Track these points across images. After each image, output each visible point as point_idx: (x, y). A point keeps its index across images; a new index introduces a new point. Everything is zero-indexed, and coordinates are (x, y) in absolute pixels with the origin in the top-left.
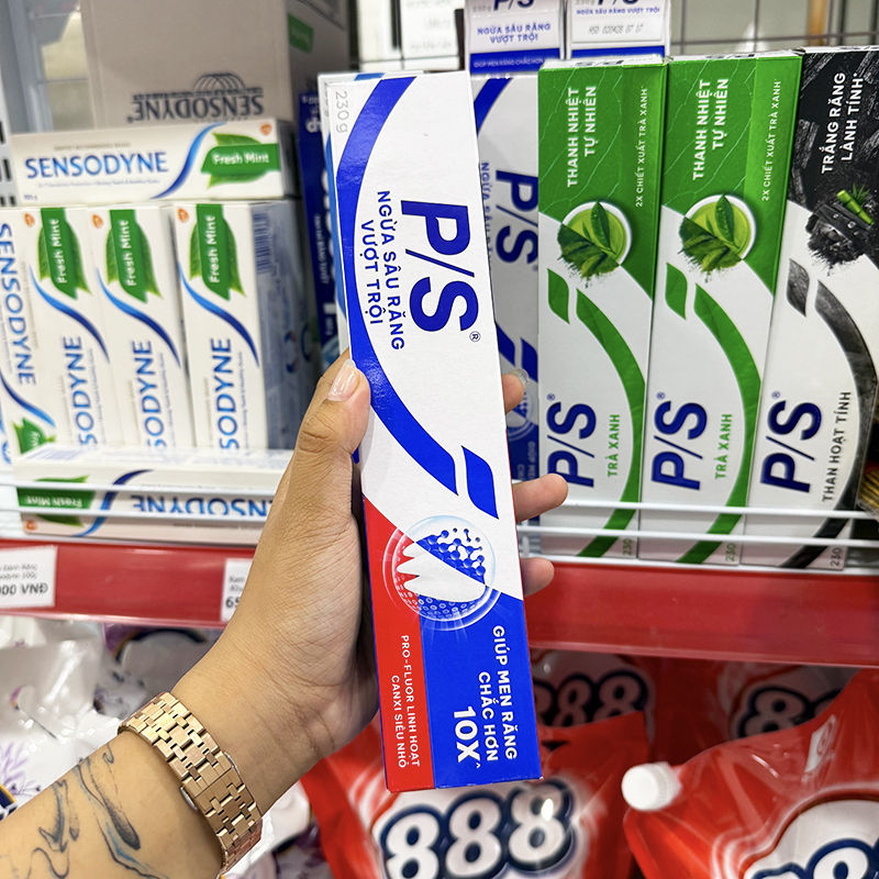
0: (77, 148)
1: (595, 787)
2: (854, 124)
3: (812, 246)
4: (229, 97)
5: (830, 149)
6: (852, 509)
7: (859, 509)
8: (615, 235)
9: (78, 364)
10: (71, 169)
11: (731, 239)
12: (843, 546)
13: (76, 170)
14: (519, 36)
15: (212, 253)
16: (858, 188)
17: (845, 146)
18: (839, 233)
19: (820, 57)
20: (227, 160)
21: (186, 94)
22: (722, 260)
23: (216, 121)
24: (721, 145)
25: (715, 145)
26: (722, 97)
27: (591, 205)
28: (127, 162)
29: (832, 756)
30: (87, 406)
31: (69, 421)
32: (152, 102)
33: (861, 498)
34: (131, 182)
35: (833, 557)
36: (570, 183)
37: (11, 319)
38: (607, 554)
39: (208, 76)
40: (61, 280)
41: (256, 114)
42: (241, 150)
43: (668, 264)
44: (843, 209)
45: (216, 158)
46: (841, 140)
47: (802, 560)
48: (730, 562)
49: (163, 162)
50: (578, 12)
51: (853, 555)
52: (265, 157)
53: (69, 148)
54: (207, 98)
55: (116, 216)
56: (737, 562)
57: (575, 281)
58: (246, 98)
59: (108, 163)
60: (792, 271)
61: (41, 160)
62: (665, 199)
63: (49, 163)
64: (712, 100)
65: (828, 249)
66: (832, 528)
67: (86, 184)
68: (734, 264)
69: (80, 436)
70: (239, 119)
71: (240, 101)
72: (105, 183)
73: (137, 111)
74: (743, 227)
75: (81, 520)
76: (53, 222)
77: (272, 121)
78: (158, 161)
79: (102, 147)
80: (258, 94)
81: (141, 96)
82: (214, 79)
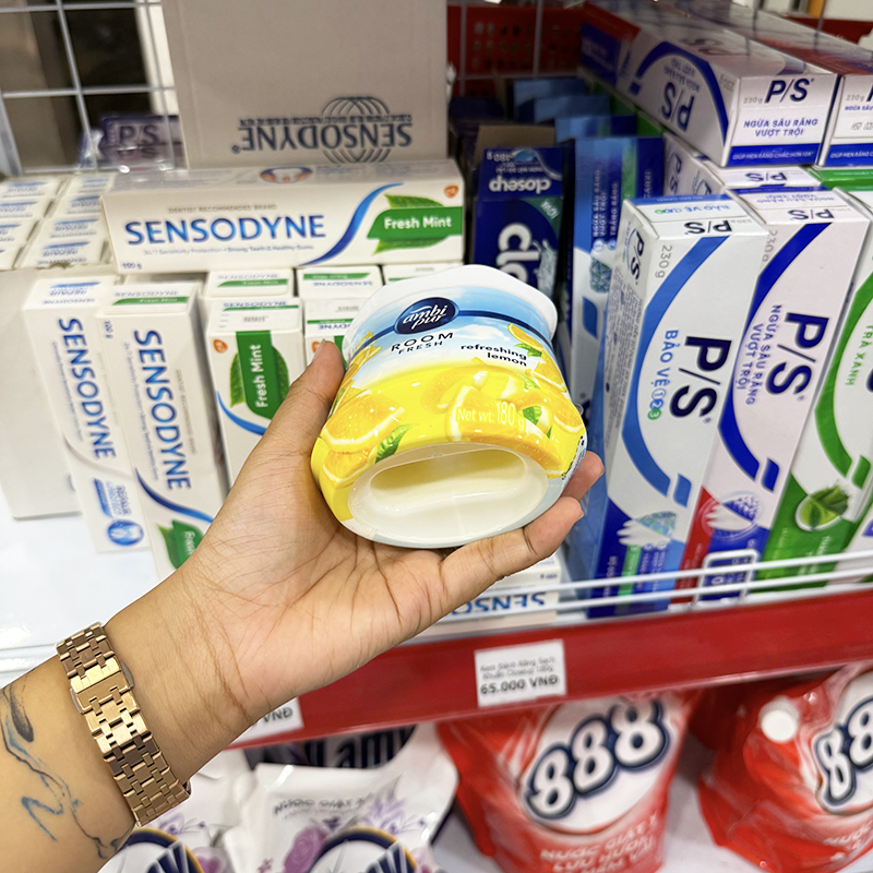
0: (202, 209)
4: (370, 126)
10: (191, 233)
13: (200, 235)
14: (786, 131)
20: (401, 224)
21: (311, 119)
28: (271, 227)
32: (267, 129)
34: (275, 248)
37: (158, 429)
39: (342, 99)
40: (261, 405)
41: (402, 145)
42: (419, 215)
45: (387, 222)
49: (321, 226)
50: (847, 108)
53: (190, 210)
58: (391, 126)
61: (148, 224)
63: (162, 227)
67: (212, 250)
71: (383, 130)
72: (239, 250)
73: (244, 139)
77: (460, 183)
78: (312, 225)
79: (236, 208)
80: (406, 122)
81: (251, 121)
82: (350, 103)
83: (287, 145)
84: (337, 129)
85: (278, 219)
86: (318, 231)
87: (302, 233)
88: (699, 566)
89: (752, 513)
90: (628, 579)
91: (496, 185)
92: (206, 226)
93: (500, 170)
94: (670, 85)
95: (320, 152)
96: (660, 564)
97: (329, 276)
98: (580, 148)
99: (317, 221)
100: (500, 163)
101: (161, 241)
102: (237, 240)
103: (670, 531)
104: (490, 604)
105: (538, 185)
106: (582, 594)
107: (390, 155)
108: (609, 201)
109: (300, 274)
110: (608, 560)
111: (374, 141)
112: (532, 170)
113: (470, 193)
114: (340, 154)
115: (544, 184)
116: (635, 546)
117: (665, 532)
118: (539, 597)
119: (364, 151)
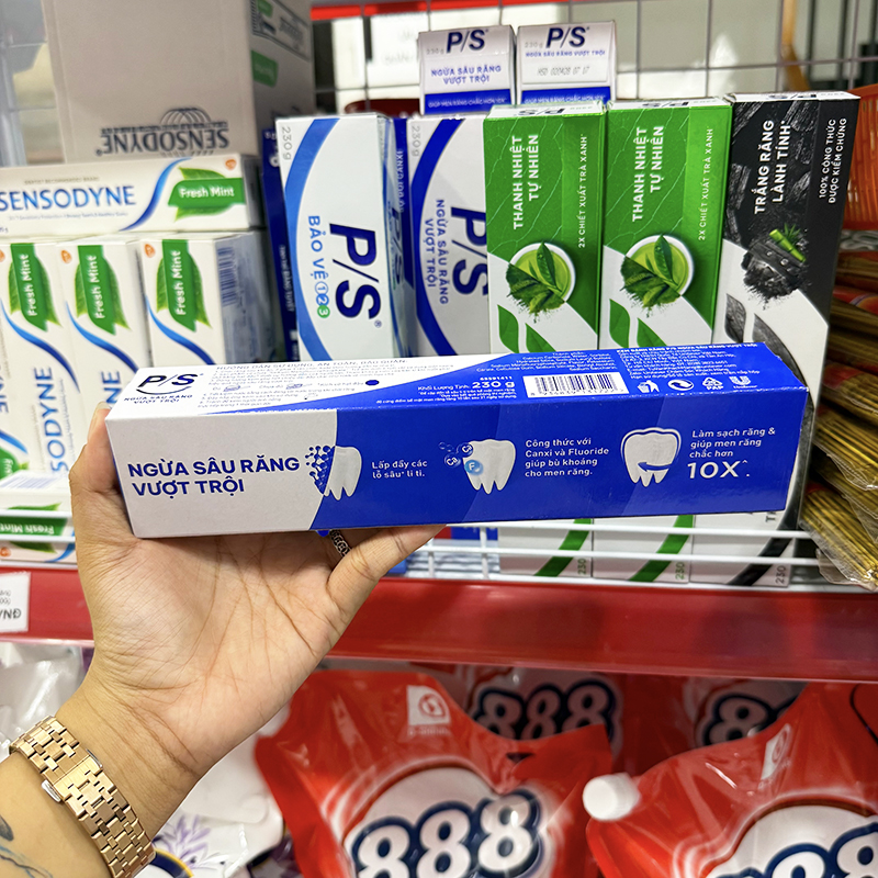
0: (47, 181)
1: (561, 797)
2: (784, 168)
3: (748, 282)
4: (195, 131)
5: (762, 191)
6: (794, 529)
7: (800, 529)
8: (560, 273)
9: (49, 394)
10: (41, 202)
11: (670, 276)
12: (787, 565)
13: (46, 204)
14: (471, 77)
15: (178, 286)
16: (790, 227)
17: (776, 189)
18: (773, 269)
19: (749, 105)
20: (193, 193)
21: (153, 127)
22: (662, 296)
23: (183, 155)
24: (658, 188)
25: (652, 188)
26: (658, 143)
27: (538, 246)
28: (96, 196)
29: (789, 764)
30: (58, 434)
31: (40, 449)
32: (120, 135)
33: (802, 518)
34: (100, 215)
35: (778, 575)
36: (515, 226)
38: (563, 573)
39: (174, 110)
40: (32, 313)
41: (221, 147)
42: (207, 184)
43: (611, 301)
44: (775, 247)
45: (182, 192)
46: (771, 182)
47: (748, 577)
48: (681, 580)
49: (131, 195)
50: (527, 55)
51: (799, 572)
52: (230, 191)
53: (39, 182)
54: (174, 132)
55: (84, 251)
56: (686, 580)
57: (523, 316)
58: (212, 131)
59: (78, 196)
60: (729, 305)
61: (11, 194)
62: (606, 239)
63: (19, 196)
64: (649, 146)
65: (763, 285)
66: (776, 547)
67: (56, 216)
68: (673, 300)
69: (51, 464)
70: (205, 153)
71: (206, 135)
72: (75, 216)
73: (106, 145)
74: (681, 264)
75: (54, 547)
76: (23, 257)
78: (125, 193)
79: (71, 180)
80: (224, 127)
81: (109, 130)
82: (180, 114)
83: (136, 149)
84: (171, 134)
85: (101, 189)
86: (130, 199)
87: (118, 200)
92: (50, 196)
95: (159, 154)
99: (129, 191)
101: (19, 209)
102: (72, 209)
119: (193, 152)
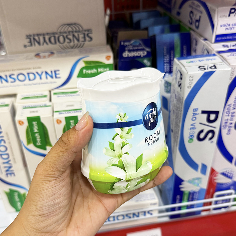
0: (12, 70)
4: (76, 34)
21: (54, 34)
28: (40, 75)
39: (64, 25)
41: (89, 41)
42: (96, 67)
52: (107, 69)
53: (8, 70)
58: (84, 34)
59: (30, 76)
67: (18, 86)
71: (81, 36)
73: (29, 42)
77: (111, 54)
78: (56, 74)
79: (26, 69)
80: (90, 32)
81: (30, 35)
82: (68, 26)
83: (45, 44)
84: (64, 36)
85: (42, 73)
86: (58, 76)
87: (52, 77)
88: (212, 197)
89: (231, 176)
90: (185, 203)
91: (126, 54)
92: (15, 77)
93: (127, 49)
94: (191, 12)
95: (58, 45)
96: (197, 197)
97: (63, 93)
98: (158, 38)
100: (126, 46)
102: (27, 81)
103: (200, 185)
104: (131, 216)
105: (142, 54)
106: (167, 210)
107: (85, 45)
108: (170, 58)
109: (52, 93)
110: (176, 197)
111: (78, 40)
112: (140, 48)
113: (115, 58)
114: (65, 46)
115: (144, 53)
116: (186, 191)
117: (198, 185)
118: (151, 212)
119: (75, 44)
